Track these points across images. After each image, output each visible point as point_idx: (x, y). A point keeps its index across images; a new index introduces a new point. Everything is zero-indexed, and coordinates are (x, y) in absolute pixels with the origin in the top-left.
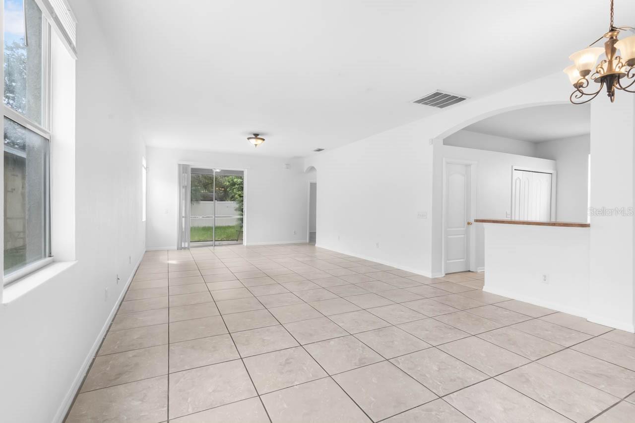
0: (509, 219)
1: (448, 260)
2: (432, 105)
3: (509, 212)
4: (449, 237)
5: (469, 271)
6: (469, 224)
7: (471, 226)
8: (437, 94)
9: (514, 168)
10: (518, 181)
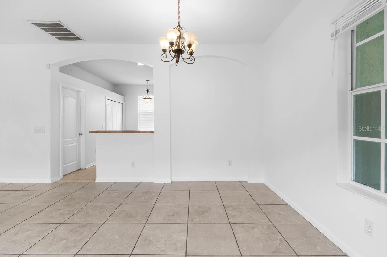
0: (103, 130)
1: (65, 164)
2: (51, 34)
3: (104, 126)
4: (65, 146)
5: (80, 169)
6: (80, 134)
7: (81, 136)
8: (58, 25)
9: (107, 98)
10: (108, 106)
